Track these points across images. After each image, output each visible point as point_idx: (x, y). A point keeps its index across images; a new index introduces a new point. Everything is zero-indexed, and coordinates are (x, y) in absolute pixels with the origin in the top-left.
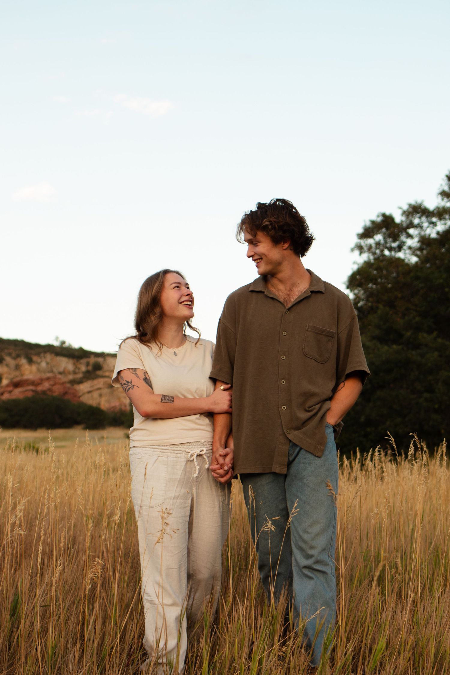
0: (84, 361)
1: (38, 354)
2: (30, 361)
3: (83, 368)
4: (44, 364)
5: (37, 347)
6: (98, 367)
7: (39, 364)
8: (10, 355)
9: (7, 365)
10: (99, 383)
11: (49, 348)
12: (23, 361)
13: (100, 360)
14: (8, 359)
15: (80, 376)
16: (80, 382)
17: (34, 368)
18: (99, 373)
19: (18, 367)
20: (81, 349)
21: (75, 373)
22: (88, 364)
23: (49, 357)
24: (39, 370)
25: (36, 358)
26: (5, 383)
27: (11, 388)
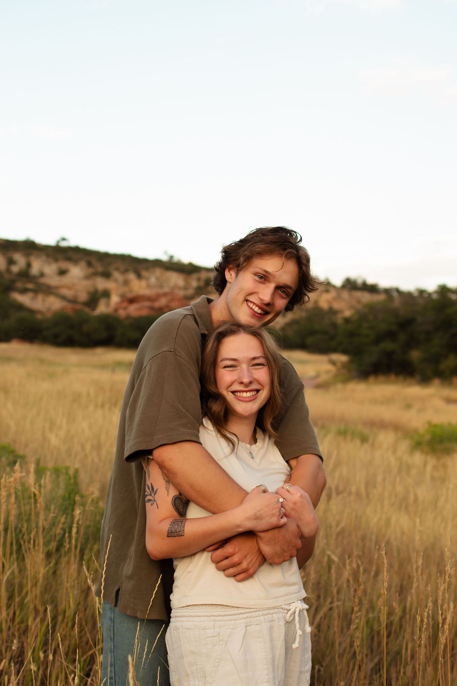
0: (195, 276)
1: (147, 269)
2: (139, 276)
3: (194, 284)
4: (153, 280)
5: (145, 261)
7: (147, 279)
8: (117, 269)
9: (116, 281)
11: (157, 263)
12: (132, 276)
14: (116, 275)
15: (190, 292)
17: (143, 283)
19: (126, 283)
20: (191, 265)
21: (185, 288)
22: (199, 279)
23: (158, 272)
24: (149, 286)
25: (144, 273)
26: (115, 299)
27: (125, 304)
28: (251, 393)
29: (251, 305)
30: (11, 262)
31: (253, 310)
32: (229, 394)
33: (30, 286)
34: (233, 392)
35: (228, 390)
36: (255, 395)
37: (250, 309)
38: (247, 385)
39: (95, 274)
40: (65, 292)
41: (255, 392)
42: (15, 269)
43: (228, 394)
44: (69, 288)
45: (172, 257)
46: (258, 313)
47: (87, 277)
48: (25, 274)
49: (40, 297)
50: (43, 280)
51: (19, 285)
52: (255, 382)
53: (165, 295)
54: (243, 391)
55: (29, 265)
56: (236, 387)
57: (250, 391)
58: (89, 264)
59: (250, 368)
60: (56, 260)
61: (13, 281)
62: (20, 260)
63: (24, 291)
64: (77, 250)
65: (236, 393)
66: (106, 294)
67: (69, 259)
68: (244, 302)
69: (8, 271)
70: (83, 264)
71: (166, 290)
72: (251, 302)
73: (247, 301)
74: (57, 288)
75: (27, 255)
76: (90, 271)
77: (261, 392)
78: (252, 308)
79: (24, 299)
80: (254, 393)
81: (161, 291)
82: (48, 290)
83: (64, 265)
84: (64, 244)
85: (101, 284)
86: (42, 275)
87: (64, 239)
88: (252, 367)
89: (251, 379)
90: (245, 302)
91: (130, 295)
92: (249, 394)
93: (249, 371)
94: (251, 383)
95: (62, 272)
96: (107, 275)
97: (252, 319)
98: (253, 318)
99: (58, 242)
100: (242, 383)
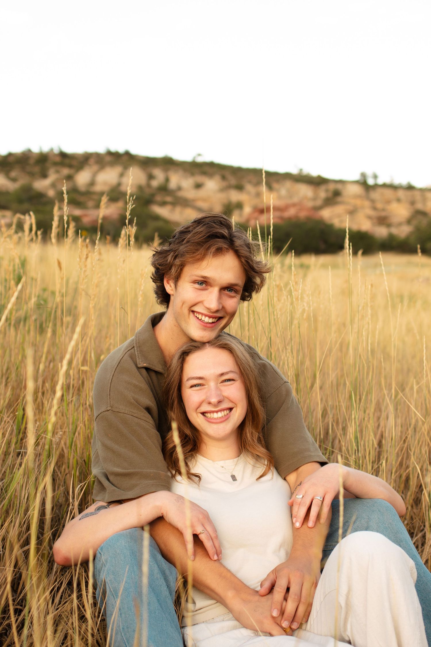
0: (323, 188)
1: (278, 181)
2: (271, 189)
3: (323, 195)
4: (283, 192)
5: (275, 175)
6: (337, 194)
7: (278, 191)
8: (250, 182)
9: (249, 193)
10: (339, 209)
11: (288, 176)
13: (339, 186)
14: (249, 188)
15: (319, 202)
16: (320, 208)
17: (274, 195)
18: (339, 199)
19: (259, 195)
20: (319, 177)
21: (314, 199)
22: (327, 191)
23: (288, 184)
24: (280, 197)
25: (275, 185)
26: (247, 210)
27: (256, 214)
28: (223, 413)
29: (200, 317)
30: (151, 177)
31: (203, 321)
32: (199, 416)
33: (169, 199)
34: (203, 414)
35: (197, 412)
36: (227, 414)
37: (199, 321)
38: (215, 406)
39: (229, 187)
40: (201, 204)
41: (228, 411)
42: (155, 183)
43: (197, 415)
44: (204, 200)
45: (301, 170)
46: (210, 323)
47: (222, 190)
48: (164, 189)
49: (178, 209)
50: (181, 194)
51: (158, 198)
52: (226, 400)
53: (294, 205)
54: (213, 412)
55: (167, 180)
56: (205, 408)
57: (221, 411)
58: (224, 178)
59: (219, 385)
60: (193, 174)
61: (153, 195)
62: (159, 175)
63: (163, 204)
64: (212, 165)
65: (207, 414)
66: (239, 206)
67: (204, 173)
68: (189, 314)
69: (149, 185)
70: (217, 178)
71: (295, 200)
72: (199, 313)
73: (193, 312)
74: (194, 200)
75: (166, 170)
76: (224, 184)
77: (234, 409)
78: (201, 319)
79: (163, 212)
80: (226, 412)
81: (290, 202)
82: (185, 203)
83: (200, 179)
84: (200, 160)
85: (235, 196)
86: (179, 188)
87: (199, 155)
88: (222, 384)
89: (220, 398)
90: (191, 314)
91: (260, 206)
92: (220, 415)
93: (217, 388)
94: (220, 402)
95: (198, 186)
96: (240, 188)
97: (205, 332)
98: (205, 330)
99: (194, 158)
100: (210, 403)
